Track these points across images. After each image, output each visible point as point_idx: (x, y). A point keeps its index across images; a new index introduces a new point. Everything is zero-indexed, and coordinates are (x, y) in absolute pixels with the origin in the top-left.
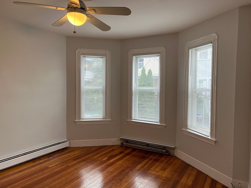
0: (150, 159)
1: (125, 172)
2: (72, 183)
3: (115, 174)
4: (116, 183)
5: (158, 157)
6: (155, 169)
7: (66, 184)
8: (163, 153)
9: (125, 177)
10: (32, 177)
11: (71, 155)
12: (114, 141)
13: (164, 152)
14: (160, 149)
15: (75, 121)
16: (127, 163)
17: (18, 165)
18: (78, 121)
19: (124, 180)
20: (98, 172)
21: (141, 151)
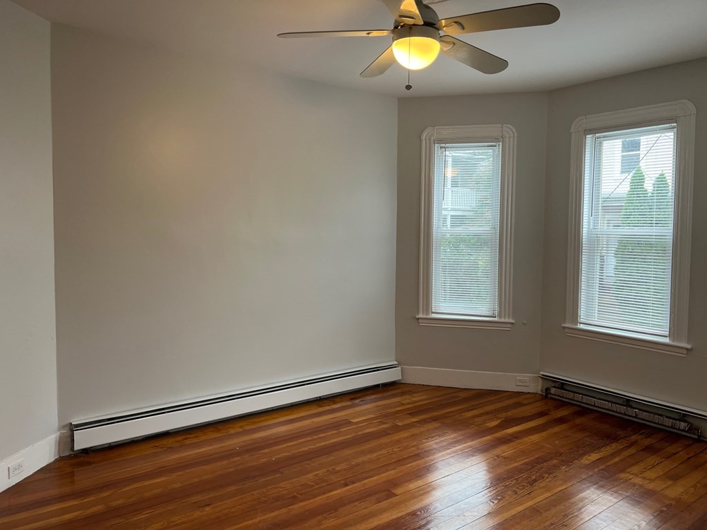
0: (632, 445)
1: (545, 464)
2: (403, 465)
3: (516, 464)
4: (517, 488)
5: (660, 440)
6: (642, 473)
7: (388, 465)
8: (679, 432)
9: (543, 477)
10: (315, 437)
11: (404, 402)
12: (523, 381)
13: (682, 428)
14: (667, 417)
15: (417, 317)
16: (557, 442)
17: (288, 407)
18: (425, 316)
19: (541, 485)
20: (470, 453)
21: (603, 417)
